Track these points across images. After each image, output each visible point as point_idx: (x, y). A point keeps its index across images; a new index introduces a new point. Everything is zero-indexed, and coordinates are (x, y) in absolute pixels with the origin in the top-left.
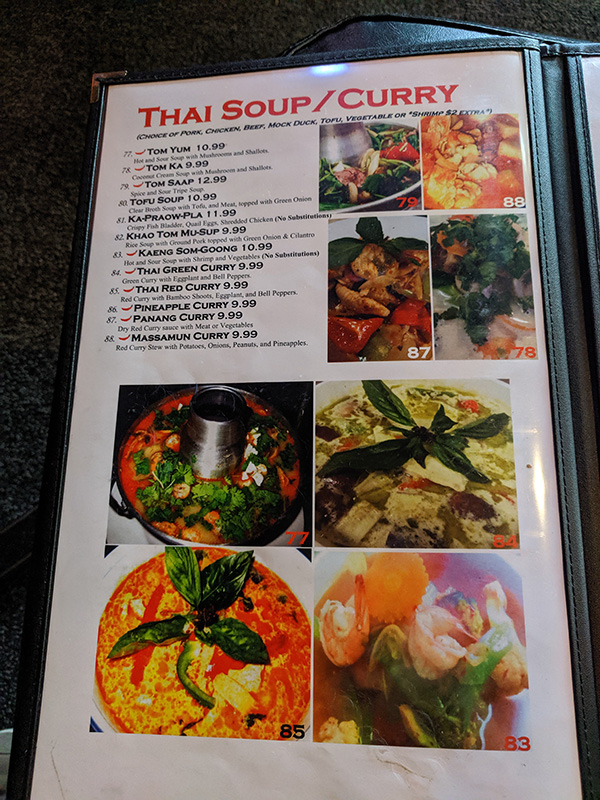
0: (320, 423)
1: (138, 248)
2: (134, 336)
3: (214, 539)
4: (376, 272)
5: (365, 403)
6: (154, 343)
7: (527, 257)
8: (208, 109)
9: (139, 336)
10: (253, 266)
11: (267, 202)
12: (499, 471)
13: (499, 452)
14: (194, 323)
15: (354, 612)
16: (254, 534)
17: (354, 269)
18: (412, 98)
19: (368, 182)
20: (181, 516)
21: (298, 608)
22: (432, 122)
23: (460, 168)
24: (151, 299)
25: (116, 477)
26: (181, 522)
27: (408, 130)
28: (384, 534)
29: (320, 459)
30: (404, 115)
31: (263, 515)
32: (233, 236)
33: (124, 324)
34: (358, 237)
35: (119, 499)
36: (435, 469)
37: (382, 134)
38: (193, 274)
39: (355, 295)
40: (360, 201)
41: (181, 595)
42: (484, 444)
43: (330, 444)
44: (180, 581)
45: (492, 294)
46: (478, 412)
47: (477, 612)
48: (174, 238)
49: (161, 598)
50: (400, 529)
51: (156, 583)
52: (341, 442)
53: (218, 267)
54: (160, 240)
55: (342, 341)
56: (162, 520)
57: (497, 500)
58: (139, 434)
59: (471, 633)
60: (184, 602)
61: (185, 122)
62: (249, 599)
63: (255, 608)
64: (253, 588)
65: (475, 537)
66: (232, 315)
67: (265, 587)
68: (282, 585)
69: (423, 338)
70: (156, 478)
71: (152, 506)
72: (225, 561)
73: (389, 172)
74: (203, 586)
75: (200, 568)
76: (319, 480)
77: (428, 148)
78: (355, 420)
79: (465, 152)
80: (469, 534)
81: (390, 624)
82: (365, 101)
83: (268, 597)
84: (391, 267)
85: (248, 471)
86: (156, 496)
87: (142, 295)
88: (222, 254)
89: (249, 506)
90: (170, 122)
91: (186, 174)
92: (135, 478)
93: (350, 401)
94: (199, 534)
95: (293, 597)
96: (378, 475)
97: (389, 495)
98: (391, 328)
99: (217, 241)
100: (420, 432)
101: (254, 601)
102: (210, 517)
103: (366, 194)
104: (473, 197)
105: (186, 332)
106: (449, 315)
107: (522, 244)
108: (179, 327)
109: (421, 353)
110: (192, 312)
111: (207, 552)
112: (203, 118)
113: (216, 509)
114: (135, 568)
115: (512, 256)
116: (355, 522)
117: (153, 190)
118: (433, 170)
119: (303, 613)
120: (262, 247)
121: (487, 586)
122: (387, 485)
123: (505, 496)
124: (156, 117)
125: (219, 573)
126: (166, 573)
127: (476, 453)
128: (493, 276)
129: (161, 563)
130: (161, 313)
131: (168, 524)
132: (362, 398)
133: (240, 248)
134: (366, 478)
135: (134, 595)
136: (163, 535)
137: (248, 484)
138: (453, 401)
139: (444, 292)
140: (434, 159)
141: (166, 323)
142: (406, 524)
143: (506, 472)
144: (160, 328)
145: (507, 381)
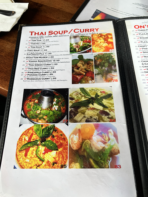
0: (70, 97)
1: (29, 60)
2: (27, 78)
3: (46, 122)
4: (82, 66)
5: (80, 92)
6: (32, 80)
7: (115, 61)
8: (45, 32)
9: (29, 78)
10: (55, 64)
11: (58, 52)
12: (110, 105)
13: (110, 101)
14: (42, 76)
15: (78, 137)
16: (55, 121)
17: (77, 65)
18: (89, 31)
19: (80, 48)
20: (38, 117)
21: (65, 137)
22: (94, 35)
23: (100, 44)
24: (32, 71)
25: (23, 109)
26: (38, 119)
27: (89, 37)
28: (85, 120)
29: (70, 104)
30: (88, 34)
31: (57, 116)
32: (51, 58)
33: (25, 76)
34: (78, 59)
35: (23, 114)
36: (96, 106)
37: (83, 38)
38: (42, 66)
39: (78, 70)
40: (78, 52)
41: (37, 135)
42: (107, 100)
43: (73, 101)
44: (37, 132)
45: (107, 69)
46: (105, 93)
47: (107, 136)
48: (37, 58)
49: (32, 136)
50: (88, 118)
51: (31, 133)
52: (75, 100)
53: (48, 65)
54: (34, 59)
55: (75, 80)
56: (33, 118)
57: (110, 112)
58: (29, 99)
59: (105, 141)
60: (38, 137)
61: (40, 35)
62: (54, 135)
63: (55, 137)
64: (55, 133)
65: (105, 120)
66: (50, 74)
67: (57, 132)
68: (61, 132)
69: (93, 79)
70: (32, 109)
71: (31, 115)
72: (48, 127)
73: (85, 45)
74: (43, 133)
75: (42, 129)
76: (70, 109)
77: (93, 40)
78: (78, 96)
79: (101, 41)
80: (104, 119)
81: (87, 139)
82: (79, 31)
83: (58, 135)
84: (85, 65)
85: (54, 107)
86: (32, 113)
87: (29, 70)
88: (48, 62)
89: (54, 115)
90: (37, 35)
91: (40, 46)
92: (27, 109)
93: (77, 92)
94: (42, 121)
95: (64, 134)
96: (83, 107)
97: (86, 111)
98: (85, 77)
99: (47, 59)
100: (92, 98)
101: (55, 136)
102: (45, 117)
103: (80, 50)
104: (103, 50)
105: (40, 78)
106: (98, 74)
107: (114, 58)
108: (38, 77)
109: (92, 82)
110: (41, 74)
111: (44, 125)
112: (44, 34)
113: (46, 116)
114: (27, 129)
115: (112, 61)
116: (78, 117)
117: (33, 48)
118: (94, 45)
119: (66, 138)
120: (57, 61)
121: (109, 130)
122: (85, 109)
123: (112, 111)
124: (33, 33)
125: (47, 130)
126: (34, 130)
127: (105, 102)
128: (108, 66)
129: (33, 128)
130: (34, 74)
131: (35, 119)
132: (79, 91)
133: (52, 61)
134: (80, 108)
135: (26, 136)
136: (34, 122)
137: (54, 110)
138: (99, 91)
139: (97, 69)
140: (94, 42)
141: (35, 76)
142: (90, 117)
143: (112, 106)
144: (34, 77)
145: (111, 87)
